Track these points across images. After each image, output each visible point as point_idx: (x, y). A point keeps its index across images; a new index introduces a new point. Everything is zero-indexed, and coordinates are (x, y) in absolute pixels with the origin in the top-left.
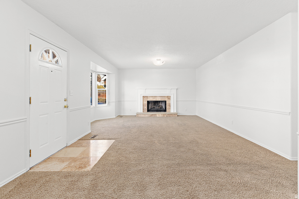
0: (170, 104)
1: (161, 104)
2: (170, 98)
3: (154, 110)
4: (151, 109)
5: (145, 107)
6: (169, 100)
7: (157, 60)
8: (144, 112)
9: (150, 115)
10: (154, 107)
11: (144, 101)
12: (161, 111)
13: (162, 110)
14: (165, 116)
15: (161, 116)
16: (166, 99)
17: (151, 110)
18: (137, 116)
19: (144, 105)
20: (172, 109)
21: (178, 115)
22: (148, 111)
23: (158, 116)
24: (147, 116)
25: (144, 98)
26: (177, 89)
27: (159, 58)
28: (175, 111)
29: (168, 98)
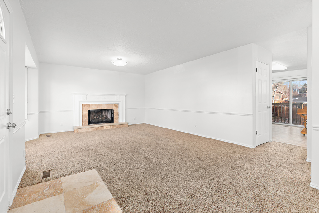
0: (118, 113)
1: (104, 114)
2: (118, 106)
3: (97, 122)
4: (93, 120)
5: (86, 119)
6: (117, 108)
7: (118, 59)
8: (85, 125)
9: (96, 128)
10: (97, 118)
11: (83, 111)
12: (106, 122)
13: (108, 121)
14: (115, 128)
15: (109, 128)
16: (114, 108)
17: (93, 122)
18: (75, 132)
19: (84, 116)
20: (120, 119)
21: (129, 124)
22: (90, 123)
23: (105, 128)
24: (90, 130)
25: (84, 107)
26: (126, 96)
27: (120, 57)
28: (124, 121)
29: (116, 106)
